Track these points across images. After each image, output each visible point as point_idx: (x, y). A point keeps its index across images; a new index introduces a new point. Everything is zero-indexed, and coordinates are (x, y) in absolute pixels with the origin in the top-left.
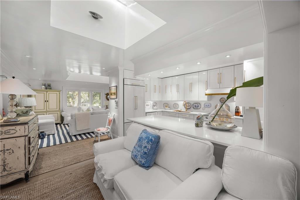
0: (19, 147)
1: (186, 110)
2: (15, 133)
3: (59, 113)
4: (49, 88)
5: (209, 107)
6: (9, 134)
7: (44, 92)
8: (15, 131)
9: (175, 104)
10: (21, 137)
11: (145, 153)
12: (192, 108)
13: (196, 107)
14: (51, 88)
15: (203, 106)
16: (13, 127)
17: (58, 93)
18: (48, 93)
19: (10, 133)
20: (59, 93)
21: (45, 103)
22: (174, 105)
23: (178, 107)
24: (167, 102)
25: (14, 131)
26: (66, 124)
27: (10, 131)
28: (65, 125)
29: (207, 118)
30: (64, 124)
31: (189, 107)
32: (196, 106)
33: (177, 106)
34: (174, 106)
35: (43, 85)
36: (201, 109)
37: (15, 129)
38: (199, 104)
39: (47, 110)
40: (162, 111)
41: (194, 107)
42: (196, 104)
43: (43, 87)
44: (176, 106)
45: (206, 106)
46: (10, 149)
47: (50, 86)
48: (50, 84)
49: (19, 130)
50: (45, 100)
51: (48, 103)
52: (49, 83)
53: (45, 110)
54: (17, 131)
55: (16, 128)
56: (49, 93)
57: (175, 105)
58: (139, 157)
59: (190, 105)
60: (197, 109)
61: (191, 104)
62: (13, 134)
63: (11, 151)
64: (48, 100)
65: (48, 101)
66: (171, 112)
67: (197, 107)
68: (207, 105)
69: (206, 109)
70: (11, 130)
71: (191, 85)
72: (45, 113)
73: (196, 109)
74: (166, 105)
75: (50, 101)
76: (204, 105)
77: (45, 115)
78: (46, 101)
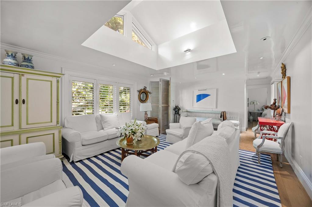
3: (56, 132)
4: (27, 66)
7: (12, 75)
14: (33, 67)
17: (54, 80)
18: (24, 79)
20: (58, 81)
21: (16, 106)
26: (77, 162)
28: (76, 164)
30: (72, 163)
35: (8, 56)
39: (20, 128)
43: (9, 60)
47: (30, 60)
48: (32, 56)
50: (16, 97)
51: (24, 106)
52: (27, 52)
53: (16, 128)
56: (28, 79)
64: (24, 97)
65: (24, 102)
72: (15, 138)
75: (31, 102)
77: (16, 147)
78: (17, 102)
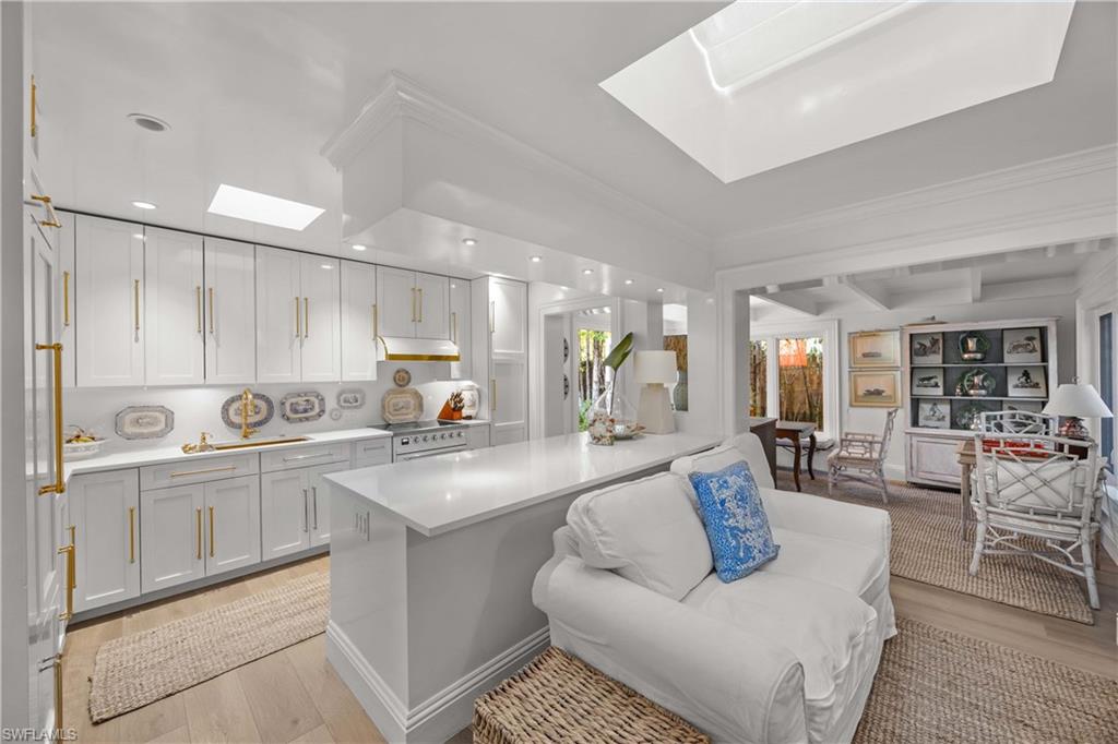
1: (241, 436)
5: (358, 406)
9: (133, 408)
12: (276, 418)
13: (296, 412)
15: (331, 404)
23: (160, 428)
29: (407, 443)
31: (257, 418)
32: (301, 408)
33: (152, 425)
36: (325, 417)
38: (313, 399)
41: (288, 413)
42: (301, 400)
44: (139, 424)
45: (345, 401)
57: (133, 415)
59: (262, 404)
60: (307, 419)
67: (305, 411)
68: (350, 396)
69: (346, 413)
73: (300, 420)
76: (339, 402)
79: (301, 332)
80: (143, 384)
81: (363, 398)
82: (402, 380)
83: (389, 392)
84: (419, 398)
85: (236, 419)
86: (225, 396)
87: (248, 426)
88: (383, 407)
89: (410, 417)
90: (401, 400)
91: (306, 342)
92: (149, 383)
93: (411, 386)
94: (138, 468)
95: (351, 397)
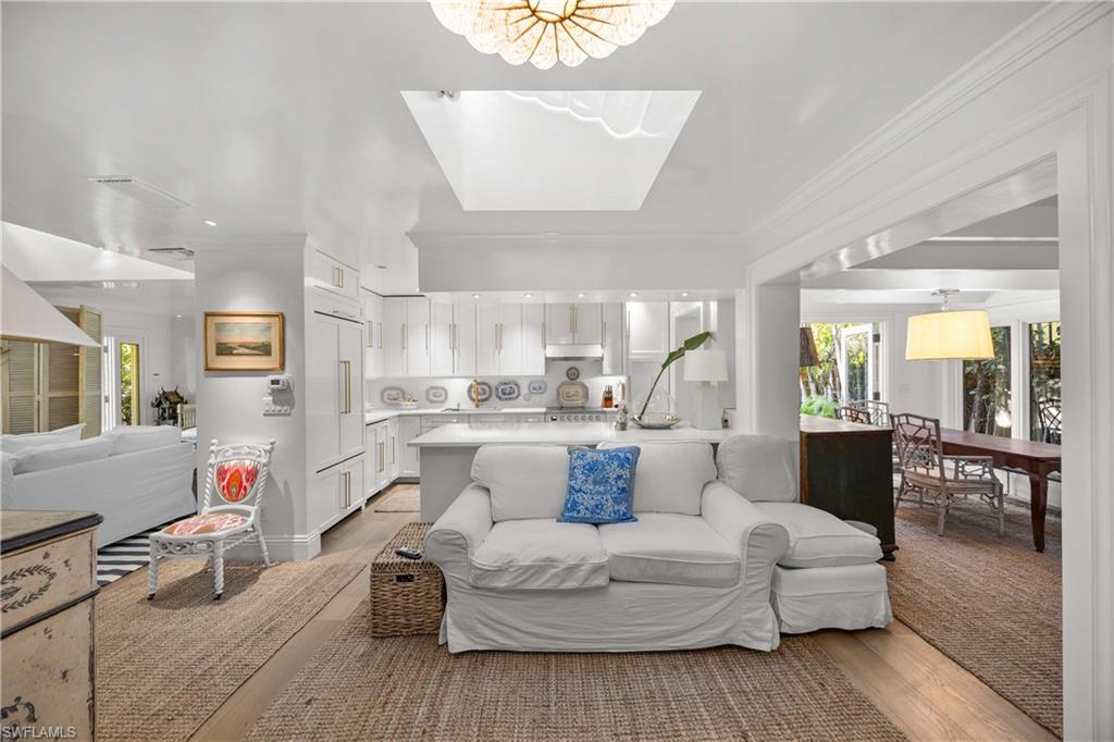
0: (64, 674)
1: (477, 406)
2: (41, 591)
5: (542, 393)
6: (12, 607)
8: (44, 578)
9: (432, 388)
10: (74, 604)
11: (623, 490)
12: (494, 398)
13: (505, 394)
15: (524, 390)
16: (33, 557)
19: (18, 597)
22: (428, 391)
23: (443, 398)
24: (397, 384)
25: (37, 580)
27: (17, 584)
29: (556, 420)
31: (484, 397)
32: (507, 392)
33: (440, 396)
34: (427, 395)
36: (521, 398)
37: (47, 563)
38: (514, 386)
40: (399, 416)
41: (500, 394)
42: (507, 387)
44: (435, 396)
45: (533, 389)
46: (18, 699)
49: (66, 562)
54: (52, 576)
55: (46, 556)
57: (432, 392)
58: (611, 502)
59: (487, 389)
60: (510, 399)
61: (489, 387)
62: (32, 597)
63: (23, 713)
66: (437, 415)
67: (510, 394)
68: (536, 385)
69: (534, 397)
70: (21, 573)
71: (499, 330)
73: (506, 399)
74: (393, 393)
76: (529, 389)
79: (499, 346)
80: (428, 375)
81: (545, 387)
82: (573, 375)
83: (563, 384)
84: (586, 388)
85: (474, 396)
86: (471, 382)
87: (479, 401)
88: (558, 394)
89: (579, 403)
90: (572, 390)
91: (503, 352)
92: (433, 375)
93: (579, 380)
94: (420, 415)
95: (537, 387)
